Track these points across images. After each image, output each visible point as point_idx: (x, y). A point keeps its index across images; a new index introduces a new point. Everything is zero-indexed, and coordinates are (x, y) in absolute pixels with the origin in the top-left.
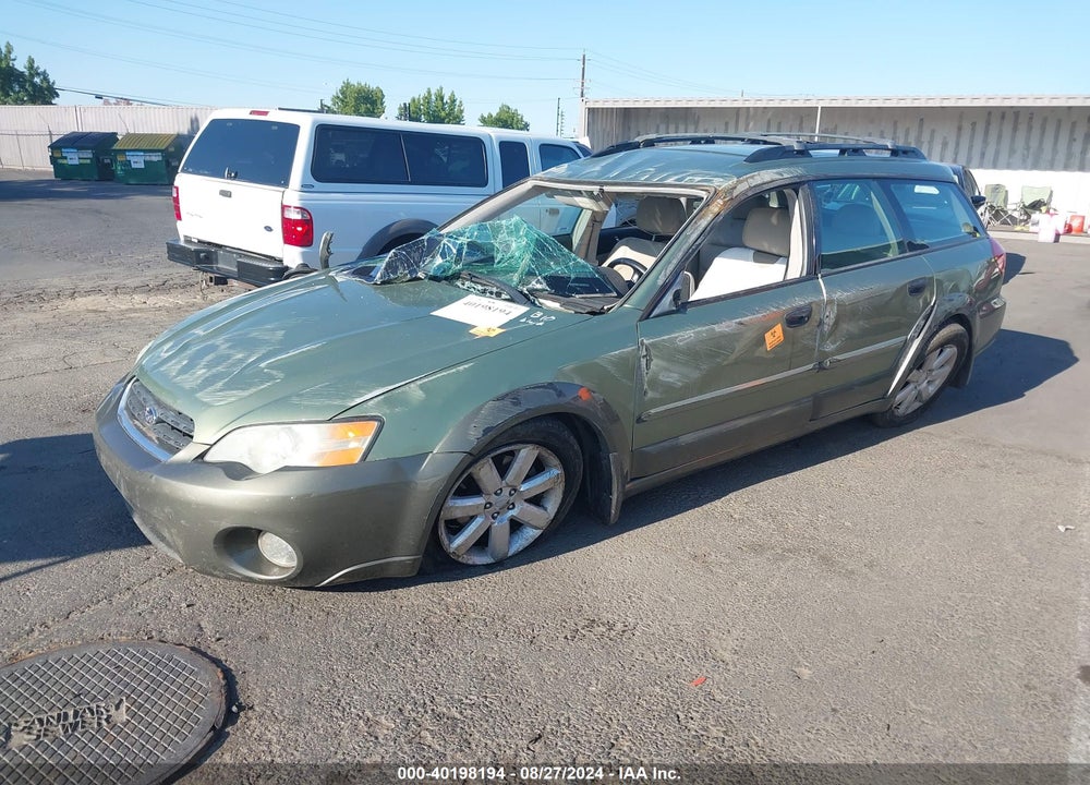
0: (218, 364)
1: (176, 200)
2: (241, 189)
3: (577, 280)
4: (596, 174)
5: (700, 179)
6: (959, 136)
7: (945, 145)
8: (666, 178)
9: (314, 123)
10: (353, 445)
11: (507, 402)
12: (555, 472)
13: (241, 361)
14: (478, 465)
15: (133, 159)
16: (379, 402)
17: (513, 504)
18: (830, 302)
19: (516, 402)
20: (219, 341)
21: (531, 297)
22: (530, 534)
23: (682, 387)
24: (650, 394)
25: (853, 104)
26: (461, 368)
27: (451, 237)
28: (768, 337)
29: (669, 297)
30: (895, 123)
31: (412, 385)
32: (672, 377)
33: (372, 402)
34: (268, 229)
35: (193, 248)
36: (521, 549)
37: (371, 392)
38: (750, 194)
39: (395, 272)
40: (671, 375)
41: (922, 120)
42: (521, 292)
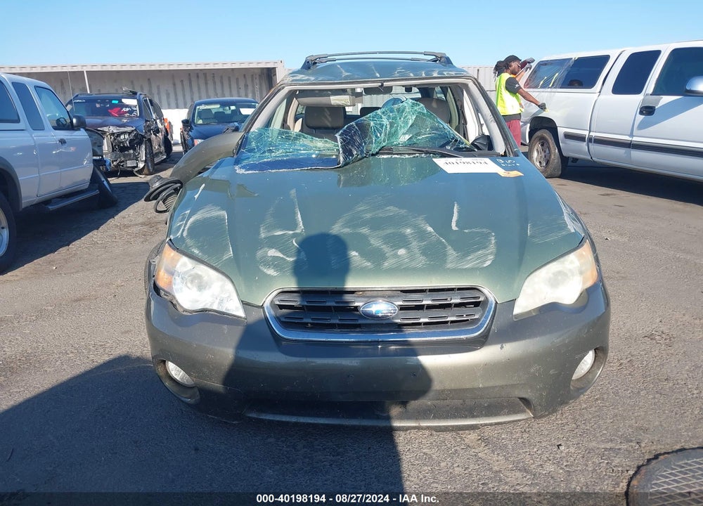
6: (175, 89)
7: (168, 95)
25: (109, 68)
30: (132, 82)
41: (149, 79)
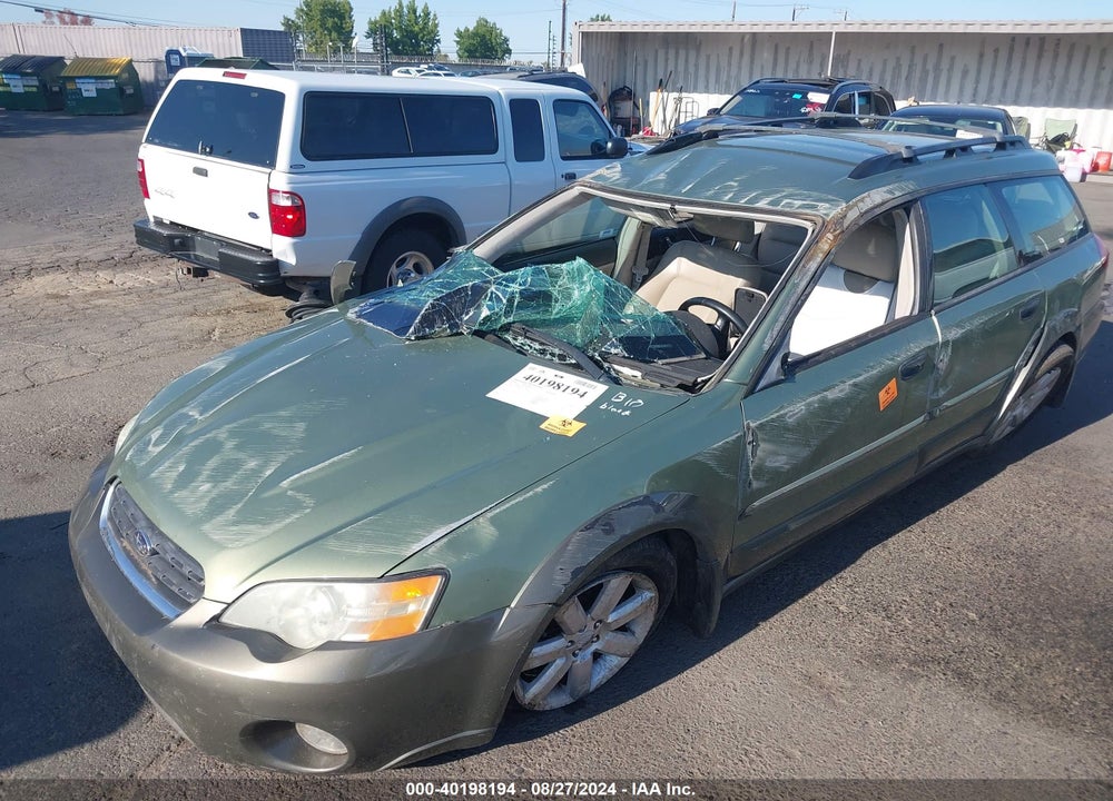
0: (226, 476)
1: (142, 175)
2: (220, 168)
3: (658, 340)
4: (662, 185)
5: (800, 203)
6: (980, 63)
7: (965, 73)
8: (756, 200)
9: (301, 90)
10: (412, 608)
11: (598, 531)
12: (648, 595)
13: (257, 472)
14: (563, 609)
15: (83, 87)
16: (441, 548)
17: (598, 637)
18: (946, 343)
19: (609, 531)
20: (222, 434)
21: (606, 365)
22: (614, 662)
23: (788, 470)
24: (755, 485)
26: (539, 489)
27: (500, 284)
28: (882, 395)
29: (776, 364)
31: (481, 520)
32: (781, 462)
33: (433, 549)
34: (254, 215)
35: (165, 232)
36: (605, 681)
37: (430, 532)
38: (862, 222)
39: (431, 326)
40: (779, 458)
41: (942, 47)
42: (592, 358)
